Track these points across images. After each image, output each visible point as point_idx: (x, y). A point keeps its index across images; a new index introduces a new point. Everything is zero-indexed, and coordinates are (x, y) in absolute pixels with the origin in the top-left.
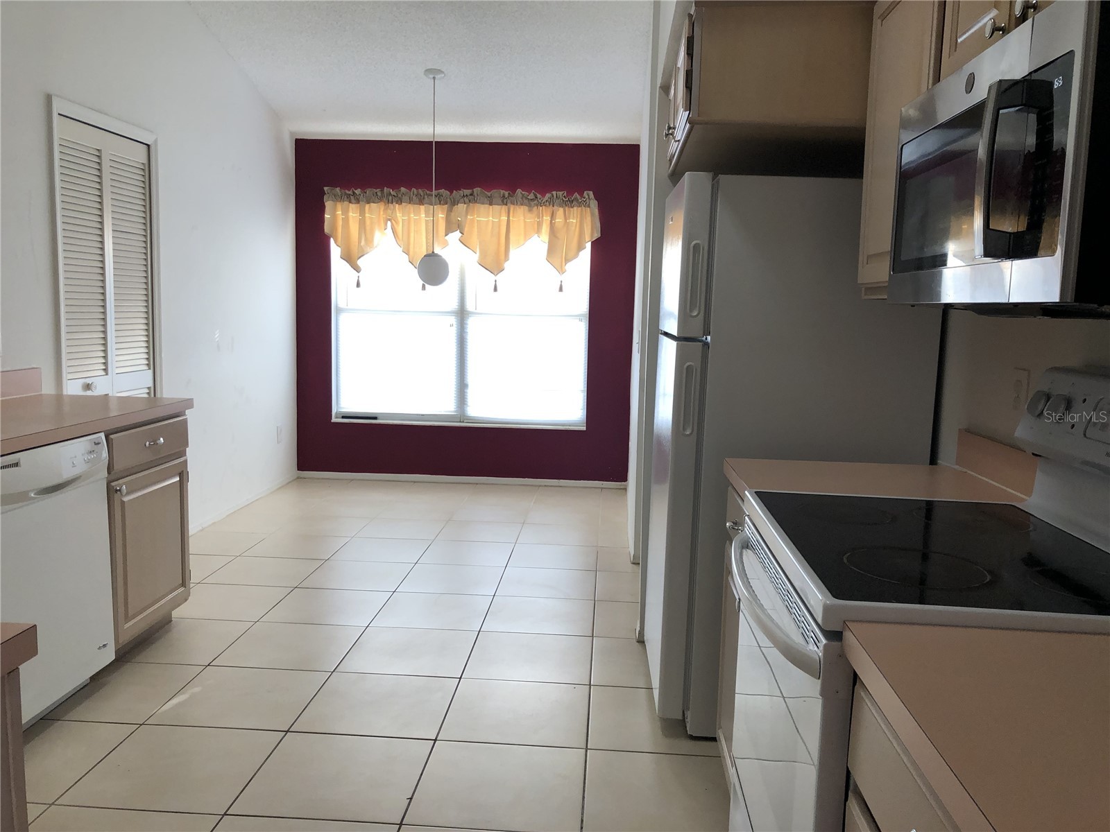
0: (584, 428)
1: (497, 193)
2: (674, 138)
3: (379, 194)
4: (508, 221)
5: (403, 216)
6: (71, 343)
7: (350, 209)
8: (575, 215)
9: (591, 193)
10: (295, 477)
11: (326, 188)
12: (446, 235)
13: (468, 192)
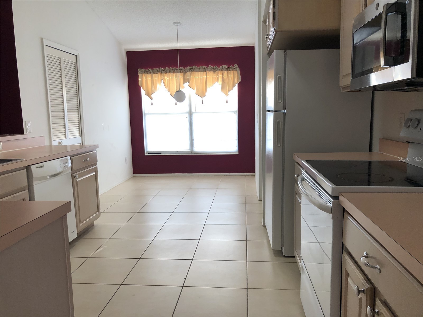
0: (238, 154)
1: (201, 67)
2: (269, 39)
3: (158, 70)
4: (206, 77)
5: (167, 78)
6: (54, 127)
7: (148, 76)
8: (231, 74)
9: (237, 65)
10: (133, 176)
11: (138, 69)
12: (183, 84)
13: (191, 67)
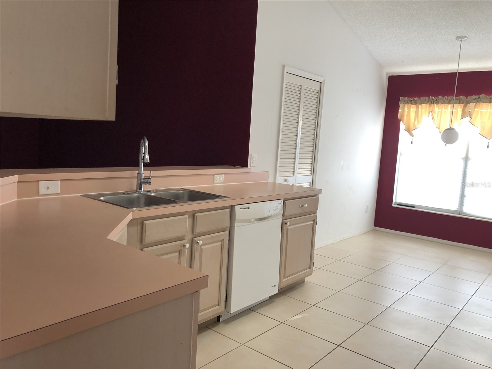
3: (427, 99)
5: (438, 110)
6: (281, 162)
7: (412, 107)
10: (373, 229)
11: (401, 98)
12: (461, 119)
13: (476, 97)
